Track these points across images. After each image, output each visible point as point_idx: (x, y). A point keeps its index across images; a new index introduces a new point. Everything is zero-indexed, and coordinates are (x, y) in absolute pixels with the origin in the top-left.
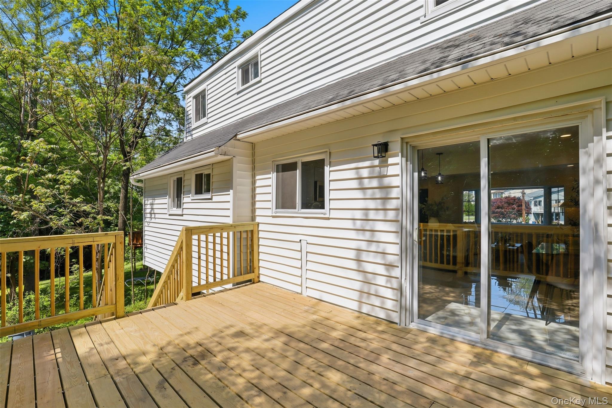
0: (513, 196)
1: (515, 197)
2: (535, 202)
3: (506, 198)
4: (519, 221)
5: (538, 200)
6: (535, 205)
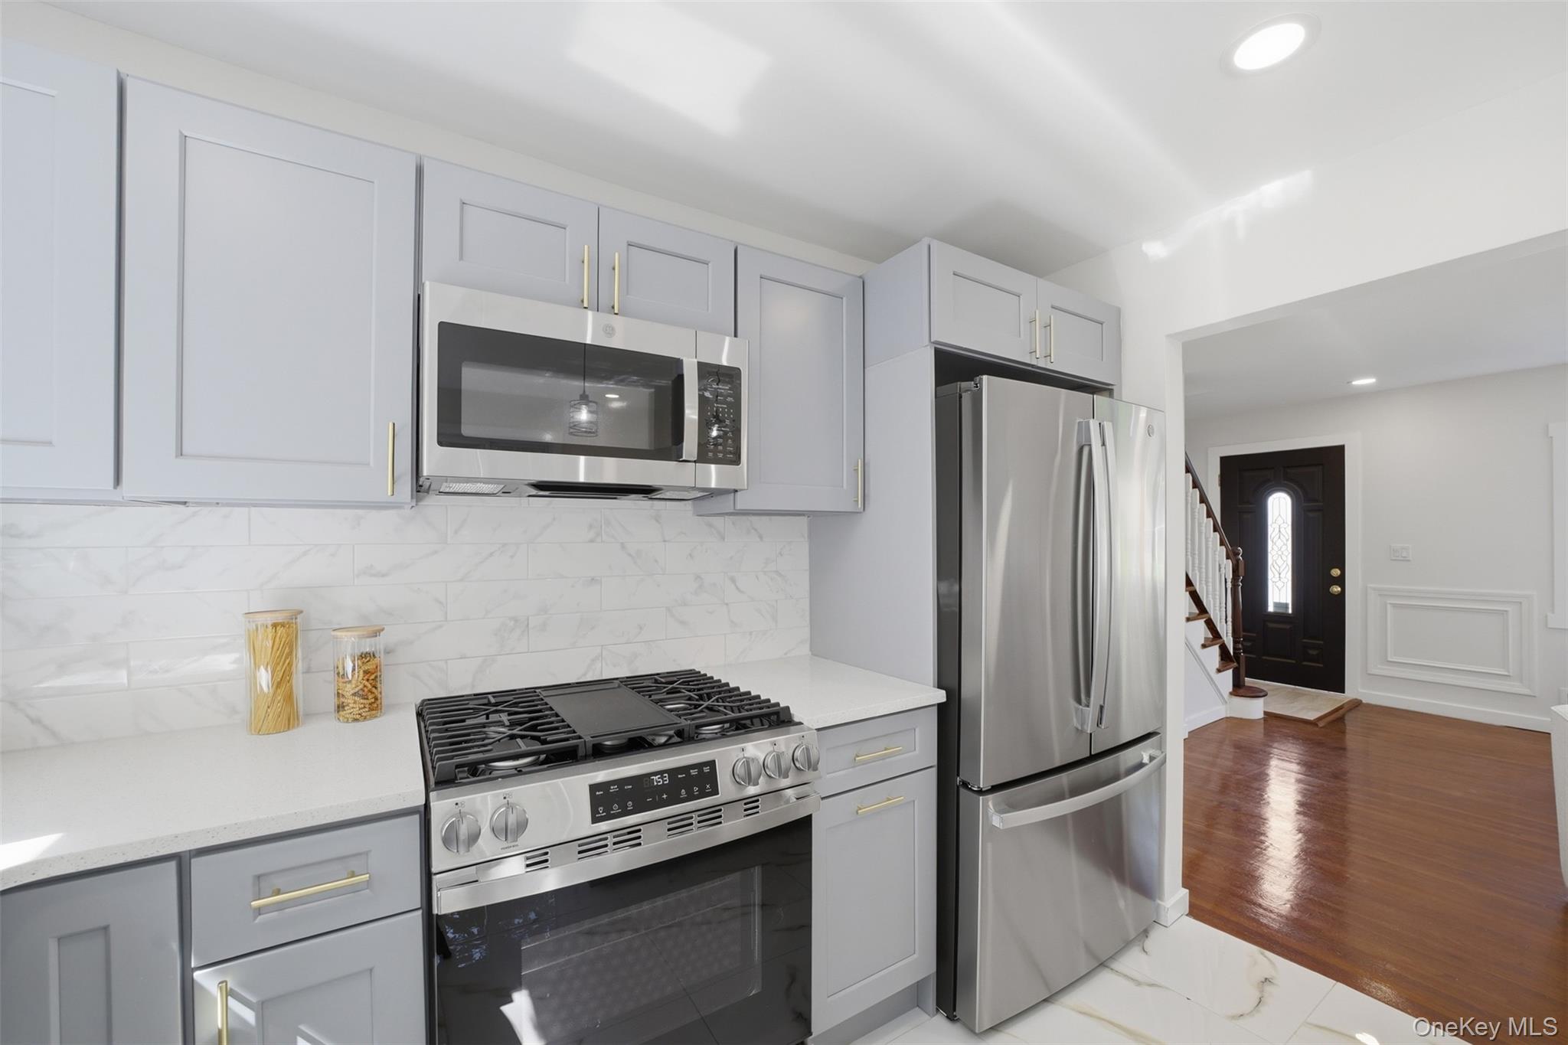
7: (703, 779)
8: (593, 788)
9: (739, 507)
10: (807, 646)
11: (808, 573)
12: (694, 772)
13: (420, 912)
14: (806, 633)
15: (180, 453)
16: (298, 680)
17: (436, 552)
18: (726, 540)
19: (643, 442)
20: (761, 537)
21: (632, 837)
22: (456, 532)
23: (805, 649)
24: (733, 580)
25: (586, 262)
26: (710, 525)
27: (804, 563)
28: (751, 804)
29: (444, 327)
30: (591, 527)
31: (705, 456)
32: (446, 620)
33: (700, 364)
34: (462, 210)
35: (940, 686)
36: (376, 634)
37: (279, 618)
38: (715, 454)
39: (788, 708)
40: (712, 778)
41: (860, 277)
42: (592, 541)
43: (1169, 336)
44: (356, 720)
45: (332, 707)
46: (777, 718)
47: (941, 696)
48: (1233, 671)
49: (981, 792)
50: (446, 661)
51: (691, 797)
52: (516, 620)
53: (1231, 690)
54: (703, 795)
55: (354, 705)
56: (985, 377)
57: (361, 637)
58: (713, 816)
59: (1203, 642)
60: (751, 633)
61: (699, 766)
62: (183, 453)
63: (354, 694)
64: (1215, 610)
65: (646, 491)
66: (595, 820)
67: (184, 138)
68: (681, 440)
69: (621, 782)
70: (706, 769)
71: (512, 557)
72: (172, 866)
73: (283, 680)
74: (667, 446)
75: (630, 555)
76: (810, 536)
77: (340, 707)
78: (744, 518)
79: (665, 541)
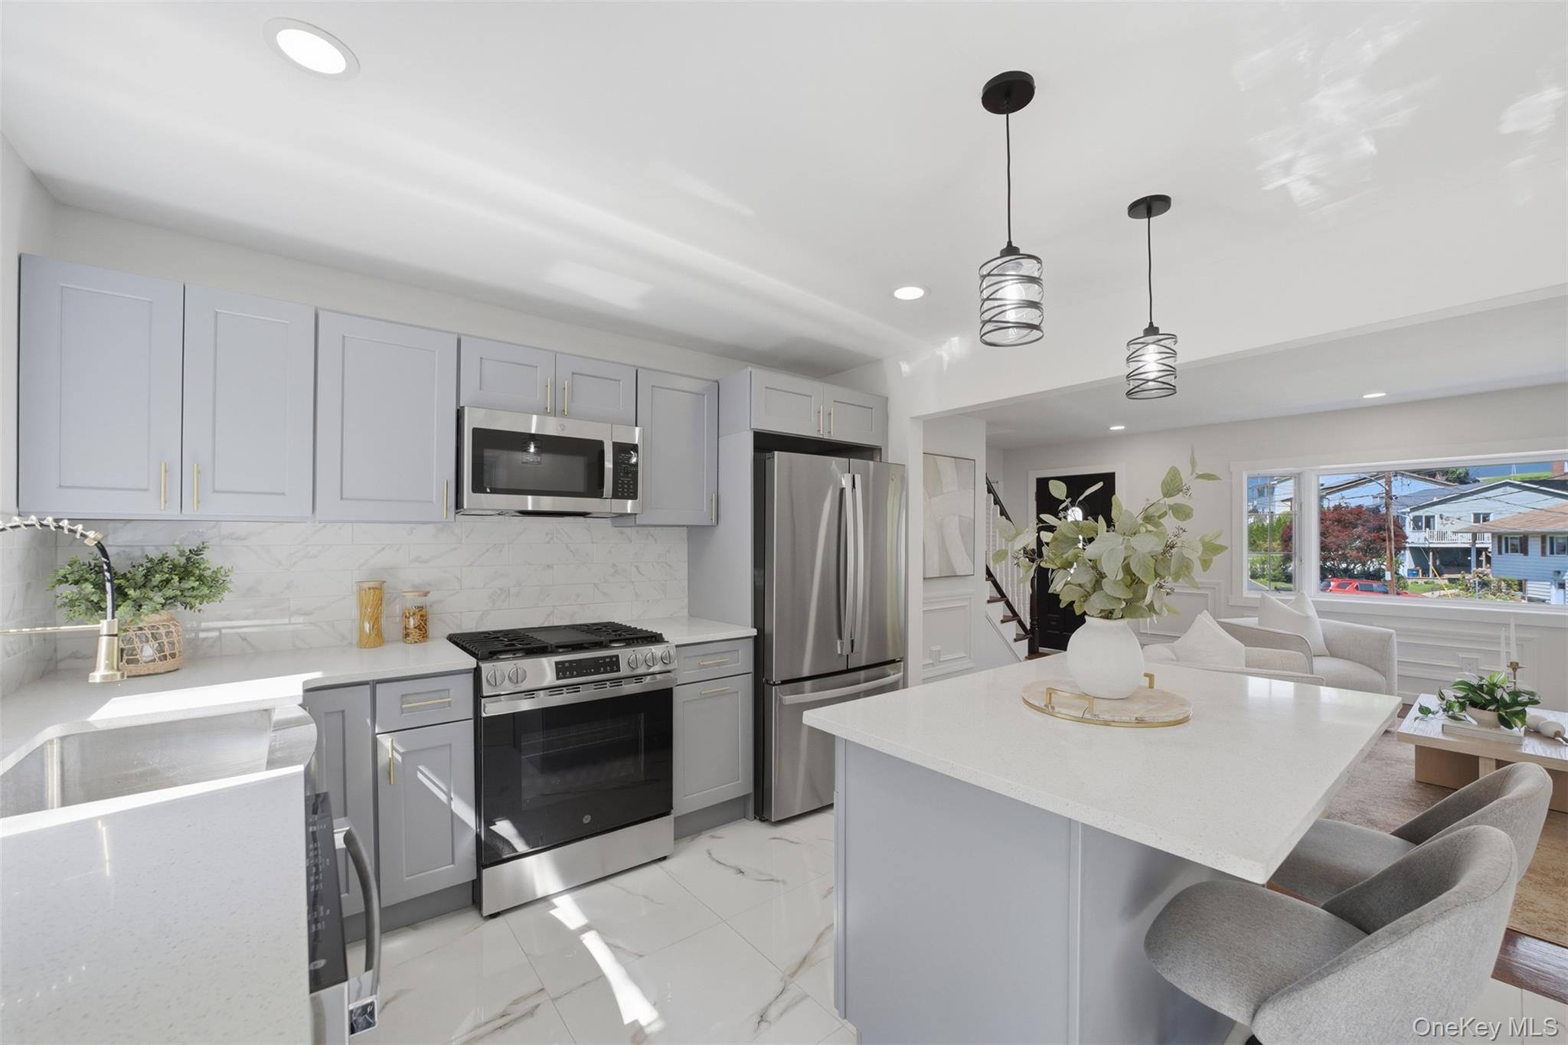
0: (1353, 504)
1: (1360, 507)
2: (1416, 521)
3: (1337, 508)
4: (1371, 569)
5: (1422, 513)
6: (1417, 527)
7: (613, 664)
8: (557, 663)
9: (637, 523)
10: (687, 610)
11: (687, 563)
12: (607, 660)
13: (472, 721)
14: (686, 601)
15: (342, 498)
16: (383, 621)
17: (456, 549)
18: (633, 542)
19: (581, 489)
20: (655, 540)
21: (575, 687)
22: (467, 537)
23: (685, 612)
24: (637, 568)
25: (549, 385)
26: (622, 533)
27: (685, 556)
28: (639, 678)
29: (476, 431)
30: (547, 534)
31: (616, 495)
32: (461, 589)
33: (613, 443)
34: (481, 362)
35: (755, 627)
36: (426, 594)
37: (376, 584)
38: (623, 494)
39: (661, 634)
40: (617, 663)
41: (717, 381)
42: (548, 543)
43: (912, 418)
44: (416, 642)
45: (401, 636)
46: (655, 639)
47: (754, 632)
48: (1029, 641)
49: (774, 684)
50: (461, 613)
51: (606, 672)
52: (501, 589)
53: (1027, 654)
54: (612, 671)
55: (415, 633)
56: (776, 453)
57: (419, 596)
58: (617, 681)
59: (1002, 619)
60: (648, 601)
61: (611, 657)
62: (344, 496)
63: (415, 628)
64: (1013, 595)
65: (584, 515)
66: (558, 678)
67: (344, 337)
68: (603, 487)
69: (570, 662)
70: (614, 659)
71: (500, 552)
72: (368, 687)
73: (376, 621)
74: (594, 489)
75: (571, 551)
76: (688, 539)
77: (407, 635)
78: (645, 528)
79: (593, 543)
